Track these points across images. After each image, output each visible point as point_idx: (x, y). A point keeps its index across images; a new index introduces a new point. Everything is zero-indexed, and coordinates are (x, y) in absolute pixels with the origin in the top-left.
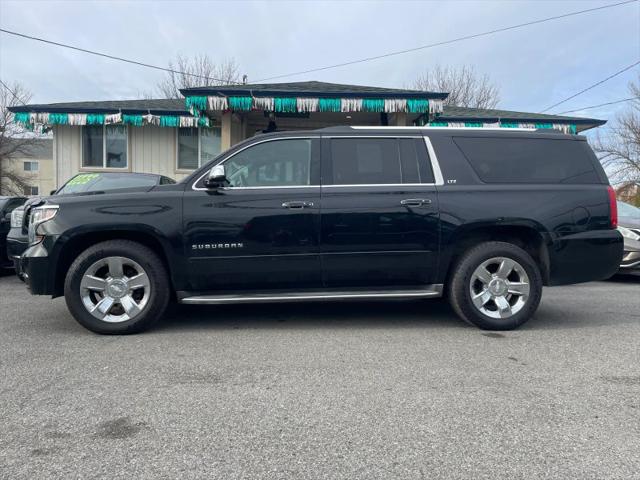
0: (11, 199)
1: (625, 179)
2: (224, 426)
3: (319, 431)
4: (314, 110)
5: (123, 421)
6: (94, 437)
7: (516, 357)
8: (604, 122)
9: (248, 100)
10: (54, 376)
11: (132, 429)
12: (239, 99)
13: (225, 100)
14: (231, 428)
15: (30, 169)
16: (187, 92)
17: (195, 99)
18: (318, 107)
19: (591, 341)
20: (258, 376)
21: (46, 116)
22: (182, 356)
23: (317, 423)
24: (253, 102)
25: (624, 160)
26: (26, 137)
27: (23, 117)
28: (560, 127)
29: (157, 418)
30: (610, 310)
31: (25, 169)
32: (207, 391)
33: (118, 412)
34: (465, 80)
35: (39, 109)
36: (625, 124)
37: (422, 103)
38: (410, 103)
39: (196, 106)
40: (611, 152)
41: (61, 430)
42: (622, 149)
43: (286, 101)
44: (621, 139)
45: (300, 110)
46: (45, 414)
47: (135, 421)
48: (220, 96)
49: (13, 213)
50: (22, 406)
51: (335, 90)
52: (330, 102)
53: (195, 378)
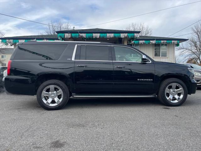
0: (2, 68)
1: (191, 57)
2: (92, 142)
3: (125, 143)
4: (98, 37)
5: (58, 141)
6: (50, 148)
7: (177, 115)
8: (187, 40)
9: (77, 34)
10: (28, 126)
11: (62, 144)
12: (74, 34)
13: (70, 34)
14: (95, 143)
15: (3, 58)
16: (58, 32)
17: (60, 34)
18: (100, 36)
19: (198, 109)
20: (96, 124)
21: (12, 41)
22: (69, 118)
23: (123, 141)
24: (79, 35)
25: (191, 51)
26: (3, 48)
27: (4, 41)
28: (174, 41)
29: (69, 140)
30: (198, 99)
31: (2, 58)
32: (81, 130)
33: (55, 139)
34: (141, 28)
35: (9, 38)
36: (191, 40)
37: (132, 34)
38: (129, 34)
39: (61, 37)
40: (186, 49)
41: (38, 145)
42: (190, 48)
43: (89, 35)
44: (189, 45)
45: (94, 37)
46: (31, 140)
47: (62, 141)
48: (69, 33)
49: (4, 72)
50: (22, 137)
51: (105, 31)
52: (103, 35)
53: (76, 125)
